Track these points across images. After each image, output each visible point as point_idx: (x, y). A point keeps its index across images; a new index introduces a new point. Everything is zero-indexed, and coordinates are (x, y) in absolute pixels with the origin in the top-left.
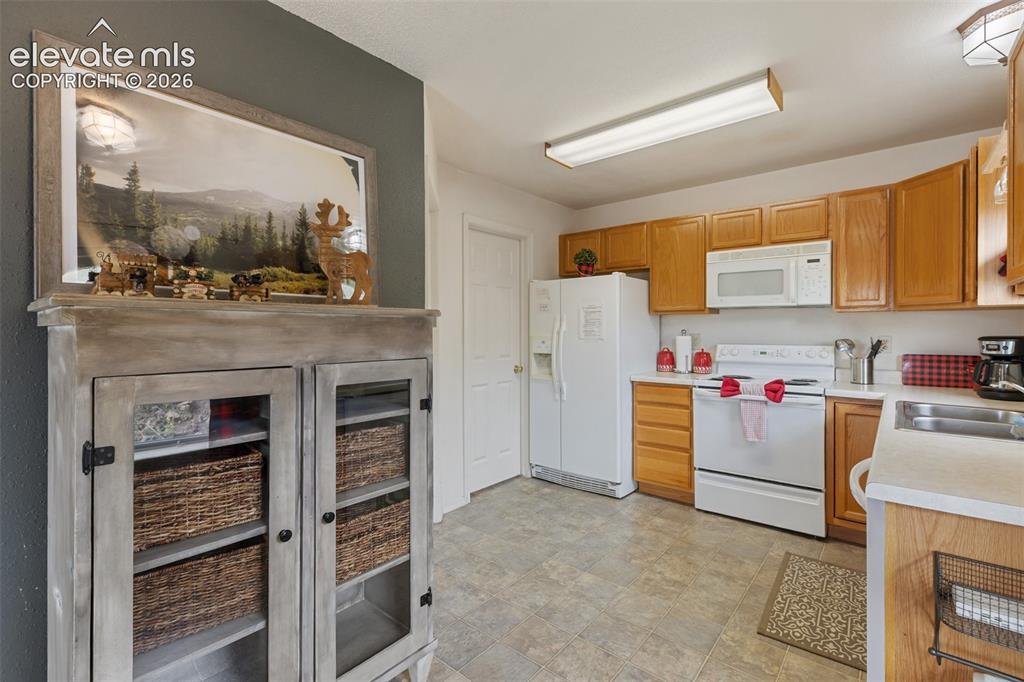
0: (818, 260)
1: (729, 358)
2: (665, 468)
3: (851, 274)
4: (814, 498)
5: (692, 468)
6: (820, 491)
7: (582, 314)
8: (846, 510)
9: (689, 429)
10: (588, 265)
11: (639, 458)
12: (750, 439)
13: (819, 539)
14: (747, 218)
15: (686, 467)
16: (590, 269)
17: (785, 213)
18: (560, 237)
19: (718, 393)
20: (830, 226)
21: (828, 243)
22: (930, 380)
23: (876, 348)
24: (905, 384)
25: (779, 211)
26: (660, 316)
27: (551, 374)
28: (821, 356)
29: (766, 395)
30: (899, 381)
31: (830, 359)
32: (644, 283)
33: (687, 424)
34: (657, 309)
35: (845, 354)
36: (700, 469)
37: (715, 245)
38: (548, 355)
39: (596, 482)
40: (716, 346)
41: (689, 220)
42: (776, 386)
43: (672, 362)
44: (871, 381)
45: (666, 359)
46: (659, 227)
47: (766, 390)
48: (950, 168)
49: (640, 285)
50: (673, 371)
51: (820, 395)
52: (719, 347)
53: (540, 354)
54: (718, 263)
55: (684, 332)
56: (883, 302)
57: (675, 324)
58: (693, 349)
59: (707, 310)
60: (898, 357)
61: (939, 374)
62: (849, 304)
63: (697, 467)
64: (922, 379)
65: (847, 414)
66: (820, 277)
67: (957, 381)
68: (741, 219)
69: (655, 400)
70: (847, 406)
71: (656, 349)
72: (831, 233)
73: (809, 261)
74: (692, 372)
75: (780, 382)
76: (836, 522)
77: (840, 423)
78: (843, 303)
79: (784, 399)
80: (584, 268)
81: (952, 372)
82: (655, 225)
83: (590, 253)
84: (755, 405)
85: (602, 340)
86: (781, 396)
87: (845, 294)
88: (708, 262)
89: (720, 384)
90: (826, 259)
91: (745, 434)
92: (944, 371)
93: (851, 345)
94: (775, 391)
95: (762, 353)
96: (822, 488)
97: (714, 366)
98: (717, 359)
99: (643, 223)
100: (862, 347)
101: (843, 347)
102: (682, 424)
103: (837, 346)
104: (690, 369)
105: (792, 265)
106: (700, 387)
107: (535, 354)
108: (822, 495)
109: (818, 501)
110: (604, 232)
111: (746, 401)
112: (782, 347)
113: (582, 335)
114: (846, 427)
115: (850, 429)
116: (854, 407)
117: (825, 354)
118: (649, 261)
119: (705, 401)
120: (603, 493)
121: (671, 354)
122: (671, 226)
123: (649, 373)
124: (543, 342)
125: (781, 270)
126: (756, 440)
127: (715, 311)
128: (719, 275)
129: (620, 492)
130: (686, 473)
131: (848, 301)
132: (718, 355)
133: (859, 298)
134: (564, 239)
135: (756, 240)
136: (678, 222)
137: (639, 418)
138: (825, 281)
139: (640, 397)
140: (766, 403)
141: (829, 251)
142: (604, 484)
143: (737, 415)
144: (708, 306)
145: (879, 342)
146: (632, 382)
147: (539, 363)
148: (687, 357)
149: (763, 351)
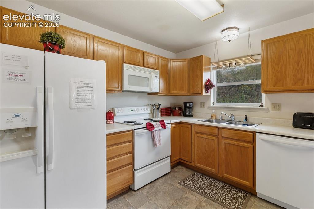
0: (157, 77)
1: (120, 114)
7: (74, 87)
15: (131, 172)
17: (148, 57)
25: (146, 55)
29: (161, 127)
31: (149, 111)
33: (131, 150)
36: (138, 169)
37: (125, 60)
42: (162, 122)
56: (167, 93)
64: (164, 114)
65: (174, 128)
67: (169, 114)
70: (174, 125)
84: (158, 132)
88: (124, 68)
94: (163, 125)
98: (116, 115)
108: (170, 157)
109: (169, 160)
111: (155, 131)
113: (74, 105)
125: (148, 78)
128: (129, 75)
130: (131, 175)
140: (161, 130)
141: (159, 74)
144: (124, 89)
145: (160, 104)
149: (132, 109)
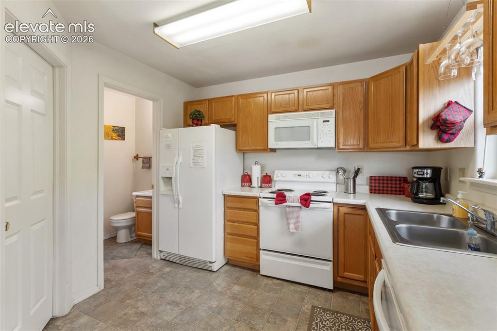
0: (328, 121)
1: (281, 178)
2: (243, 249)
3: (345, 130)
4: (328, 265)
5: (258, 249)
6: (330, 261)
7: (192, 151)
8: (344, 272)
9: (257, 224)
10: (198, 120)
11: (227, 243)
12: (291, 231)
13: (329, 290)
14: (291, 95)
15: (255, 248)
16: (199, 123)
17: (311, 93)
18: (184, 103)
19: (273, 202)
20: (335, 101)
21: (333, 111)
22: (383, 190)
23: (357, 172)
24: (371, 193)
25: (307, 92)
26: (244, 153)
27: (172, 190)
28: (329, 178)
29: (301, 203)
30: (368, 191)
31: (334, 179)
32: (233, 132)
33: (255, 221)
34: (241, 149)
35: (341, 177)
36: (264, 250)
37: (273, 110)
38: (171, 178)
39: (201, 261)
40: (274, 171)
41: (259, 95)
42: (306, 197)
43: (250, 181)
44: (354, 192)
45: (246, 179)
46: (242, 99)
47: (301, 200)
48: (398, 68)
49: (230, 134)
50: (250, 186)
51: (330, 202)
52: (276, 172)
53: (166, 177)
54: (275, 121)
55: (256, 163)
56: (362, 147)
57: (251, 158)
58: (261, 173)
59: (269, 150)
60: (367, 177)
61: (387, 187)
62: (344, 147)
63: (262, 248)
64: (379, 190)
65: (345, 213)
66: (329, 131)
67: (396, 191)
68: (288, 95)
69: (238, 206)
70: (345, 209)
71: (241, 174)
72: (335, 106)
73: (324, 122)
74: (261, 187)
75: (308, 195)
76: (339, 279)
77: (341, 219)
78: (341, 147)
79: (311, 205)
80: (195, 122)
81: (394, 186)
82: (240, 97)
83: (199, 112)
84: (294, 209)
85: (203, 168)
86: (310, 203)
87: (342, 141)
88: (269, 121)
89: (274, 196)
90: (332, 121)
91: (289, 227)
92: (390, 185)
93: (345, 171)
94: (306, 200)
95: (298, 175)
96: (332, 260)
97: (273, 183)
98: (275, 179)
99: (233, 96)
100: (349, 171)
101: (341, 172)
102: (252, 221)
103: (338, 172)
104: (260, 185)
105: (315, 123)
106: (264, 198)
107: (162, 177)
108: (332, 263)
109: (329, 268)
110: (210, 100)
111: (289, 206)
112: (309, 172)
113: (192, 165)
114: (344, 221)
115: (346, 223)
116: (349, 209)
117: (331, 176)
118: (236, 120)
119: (267, 206)
120: (203, 268)
121: (249, 176)
122: (249, 98)
123: (235, 188)
124: (168, 169)
125: (308, 126)
126: (295, 231)
127: (274, 150)
128: (276, 128)
129: (215, 267)
130: (255, 252)
131: (343, 145)
132: (275, 176)
133: (349, 144)
134: (187, 104)
135: (296, 108)
136: (253, 96)
137: (228, 218)
138: (332, 134)
139: (229, 205)
140: (301, 207)
141: (334, 116)
142: (205, 262)
143: (284, 215)
144: (269, 147)
145: (359, 169)
146: (224, 195)
147: (165, 183)
148: (258, 178)
149: (299, 174)
